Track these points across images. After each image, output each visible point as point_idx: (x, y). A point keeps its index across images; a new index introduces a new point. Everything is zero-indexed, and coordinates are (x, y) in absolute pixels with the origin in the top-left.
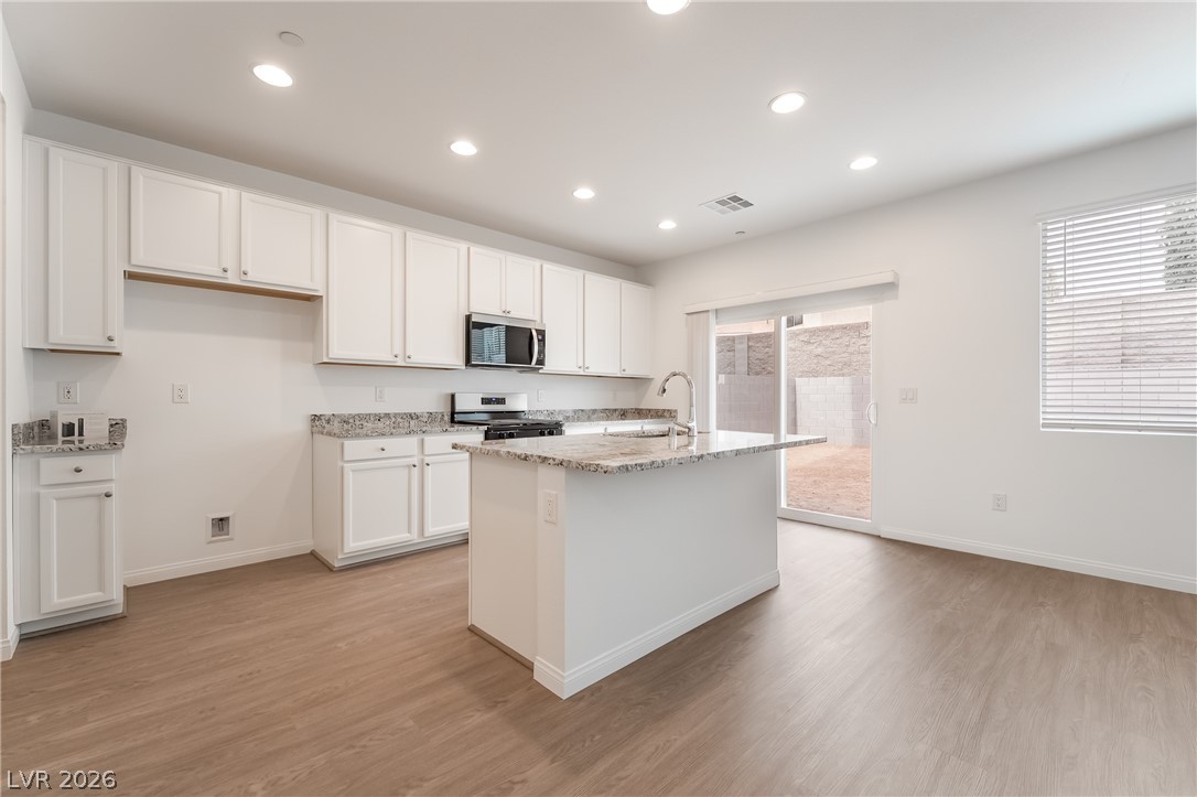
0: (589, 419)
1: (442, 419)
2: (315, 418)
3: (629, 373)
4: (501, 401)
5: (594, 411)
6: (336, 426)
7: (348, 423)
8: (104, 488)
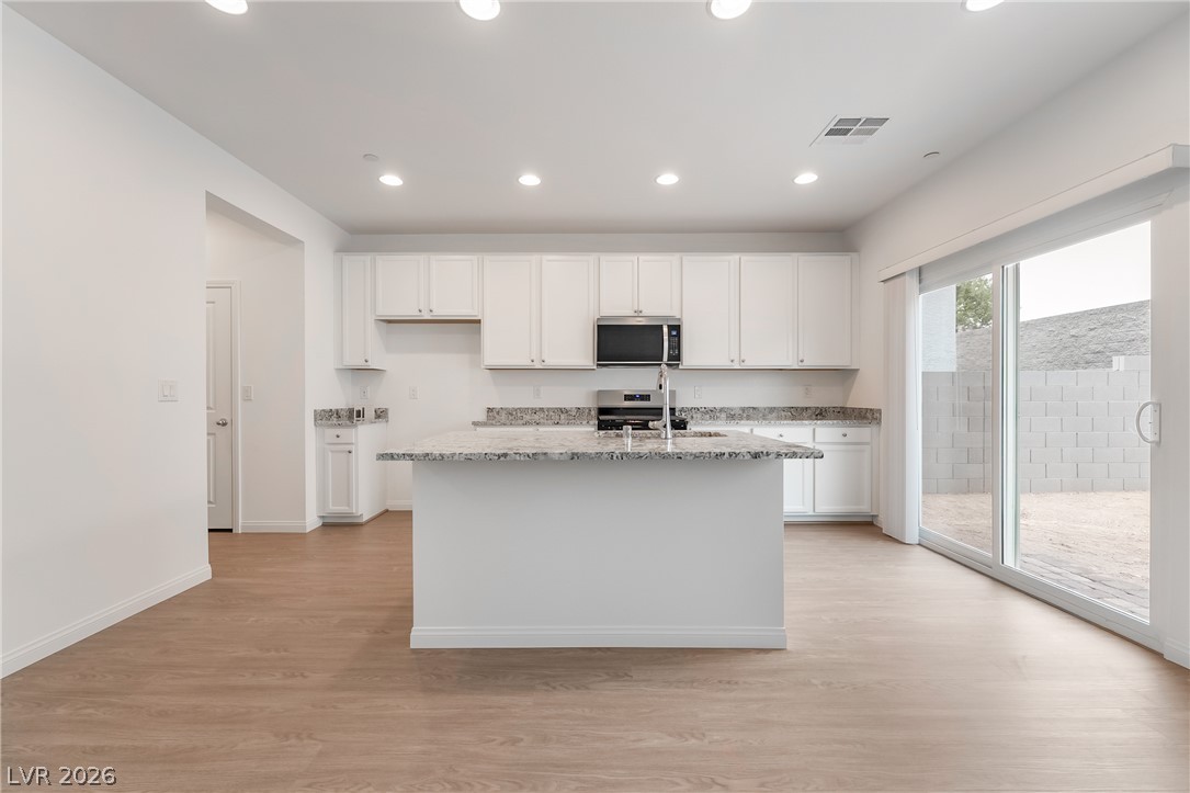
0: (764, 417)
1: (589, 414)
2: (490, 410)
3: (808, 363)
4: (646, 397)
5: (772, 410)
6: (503, 415)
7: (512, 415)
8: (348, 448)
